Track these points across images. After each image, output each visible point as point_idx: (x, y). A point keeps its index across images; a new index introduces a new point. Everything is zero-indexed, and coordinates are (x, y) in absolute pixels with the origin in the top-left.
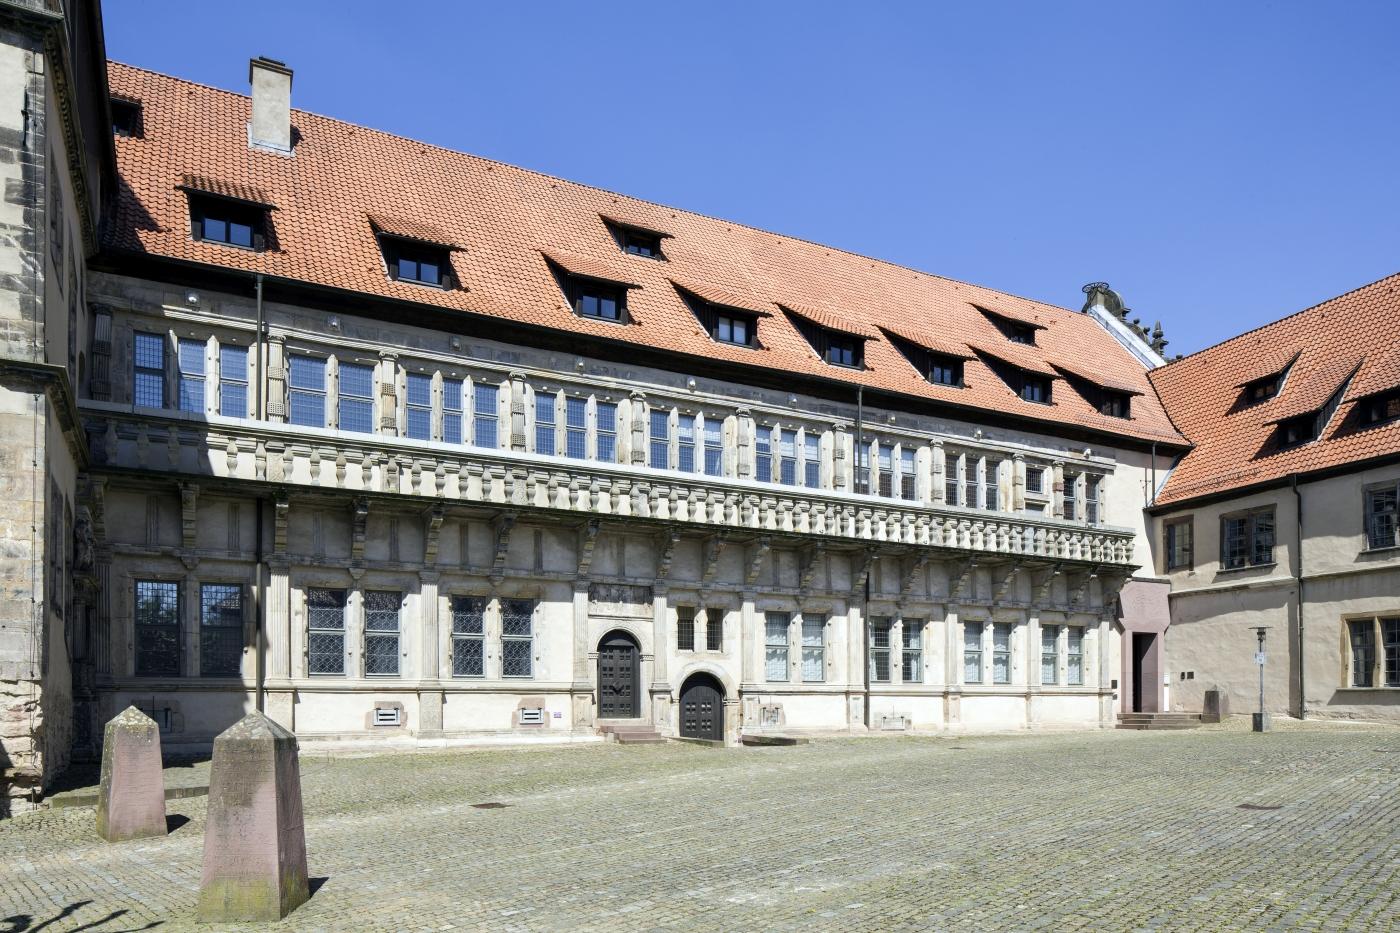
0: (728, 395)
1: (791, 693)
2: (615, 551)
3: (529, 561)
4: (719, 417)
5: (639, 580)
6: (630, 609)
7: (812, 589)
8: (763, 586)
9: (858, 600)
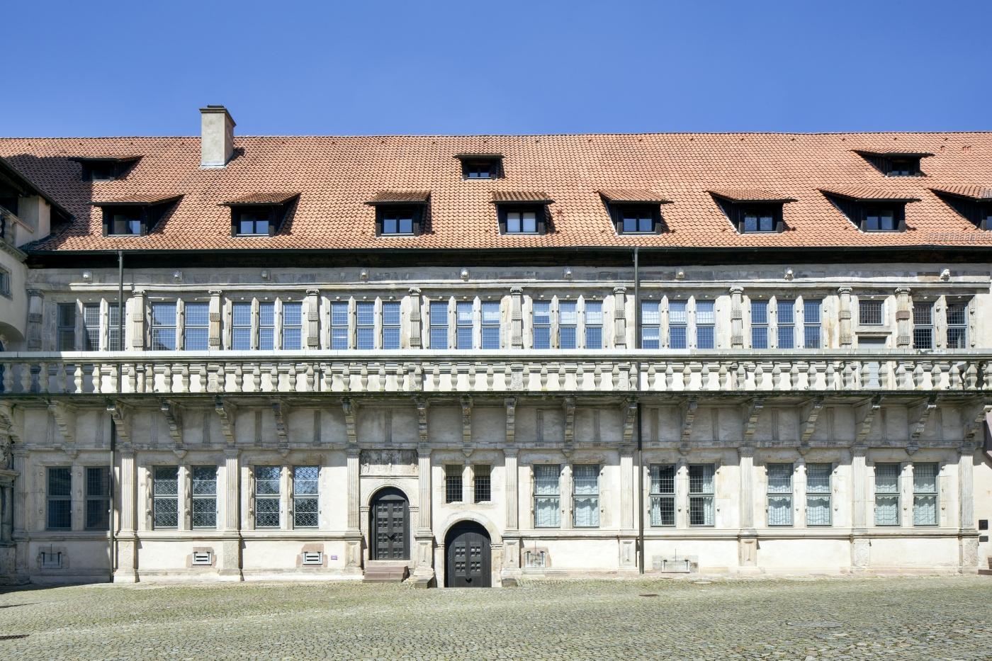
0: (501, 278)
1: (557, 538)
2: (383, 422)
3: (310, 436)
4: (494, 299)
5: (404, 445)
6: (399, 469)
7: (578, 442)
8: (524, 443)
9: (630, 449)
